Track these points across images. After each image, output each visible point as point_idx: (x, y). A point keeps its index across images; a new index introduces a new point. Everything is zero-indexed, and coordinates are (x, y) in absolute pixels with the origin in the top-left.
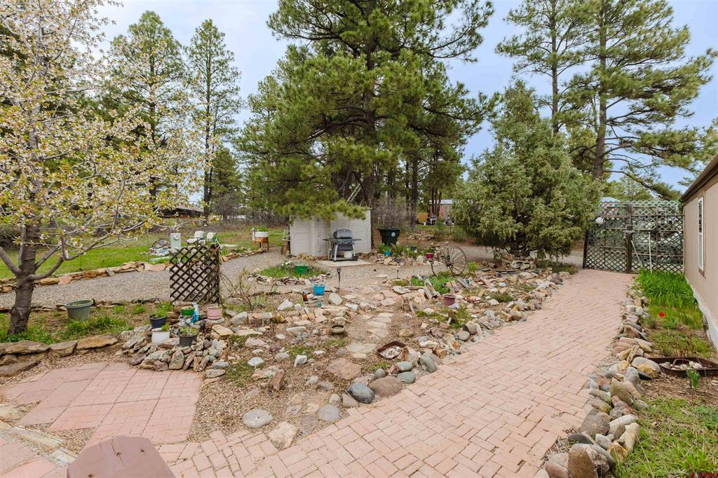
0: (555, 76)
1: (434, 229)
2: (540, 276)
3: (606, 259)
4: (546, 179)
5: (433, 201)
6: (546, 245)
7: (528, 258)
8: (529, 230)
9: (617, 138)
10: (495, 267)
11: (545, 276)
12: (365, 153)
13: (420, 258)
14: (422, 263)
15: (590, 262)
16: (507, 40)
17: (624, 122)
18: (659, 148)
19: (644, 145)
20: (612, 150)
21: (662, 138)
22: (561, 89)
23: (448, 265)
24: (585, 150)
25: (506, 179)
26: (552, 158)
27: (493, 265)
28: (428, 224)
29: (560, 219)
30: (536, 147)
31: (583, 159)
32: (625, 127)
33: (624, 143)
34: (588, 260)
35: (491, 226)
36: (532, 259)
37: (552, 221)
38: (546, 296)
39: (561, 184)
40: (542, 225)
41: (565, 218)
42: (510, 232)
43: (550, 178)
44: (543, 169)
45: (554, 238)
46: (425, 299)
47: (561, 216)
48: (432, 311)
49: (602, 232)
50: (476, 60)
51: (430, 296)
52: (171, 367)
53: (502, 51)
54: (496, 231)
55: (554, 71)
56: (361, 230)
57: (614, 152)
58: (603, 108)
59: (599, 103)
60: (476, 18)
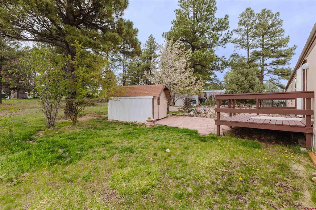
0: (248, 51)
9: (268, 70)
16: (234, 39)
17: (269, 65)
18: (280, 73)
19: (276, 73)
20: (266, 74)
21: (281, 71)
22: (250, 55)
25: (242, 84)
26: (253, 78)
32: (270, 66)
33: (270, 71)
36: (248, 105)
39: (256, 85)
43: (253, 83)
44: (251, 81)
50: (226, 47)
55: (248, 49)
57: (267, 75)
58: (263, 62)
59: (262, 60)
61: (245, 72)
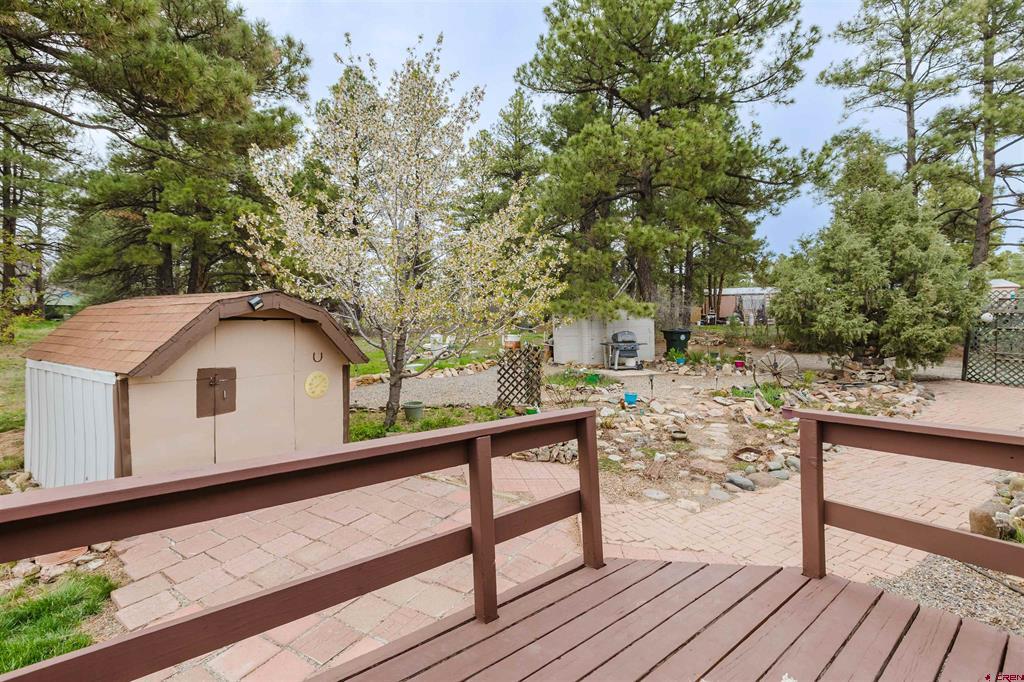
0: (910, 112)
1: (721, 331)
2: (902, 390)
3: (998, 369)
4: (910, 265)
5: (710, 290)
6: (910, 351)
7: (882, 367)
8: (885, 331)
9: (1014, 194)
10: (835, 378)
11: (908, 389)
12: (655, 237)
13: (727, 367)
14: (730, 373)
15: (973, 373)
16: (835, 65)
20: (1005, 213)
22: (921, 130)
23: (775, 375)
24: (960, 214)
25: (851, 266)
26: (917, 237)
27: (832, 375)
28: (704, 323)
29: (930, 316)
30: (894, 222)
31: (955, 226)
34: (970, 370)
35: (833, 325)
36: (888, 369)
37: (919, 319)
38: (914, 412)
39: (932, 271)
40: (904, 324)
41: (937, 315)
42: (859, 333)
43: (915, 263)
44: (906, 252)
45: (922, 341)
46: (757, 412)
47: (932, 313)
48: (774, 423)
49: (991, 333)
50: (792, 102)
51: (762, 408)
52: (540, 458)
53: (828, 82)
54: (840, 332)
55: (909, 104)
56: (643, 331)
57: (1008, 216)
58: (990, 155)
59: (983, 148)
60: (796, 50)
61: (873, 208)
